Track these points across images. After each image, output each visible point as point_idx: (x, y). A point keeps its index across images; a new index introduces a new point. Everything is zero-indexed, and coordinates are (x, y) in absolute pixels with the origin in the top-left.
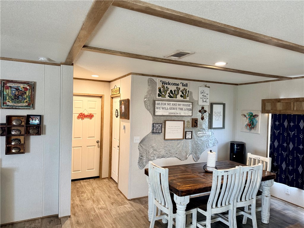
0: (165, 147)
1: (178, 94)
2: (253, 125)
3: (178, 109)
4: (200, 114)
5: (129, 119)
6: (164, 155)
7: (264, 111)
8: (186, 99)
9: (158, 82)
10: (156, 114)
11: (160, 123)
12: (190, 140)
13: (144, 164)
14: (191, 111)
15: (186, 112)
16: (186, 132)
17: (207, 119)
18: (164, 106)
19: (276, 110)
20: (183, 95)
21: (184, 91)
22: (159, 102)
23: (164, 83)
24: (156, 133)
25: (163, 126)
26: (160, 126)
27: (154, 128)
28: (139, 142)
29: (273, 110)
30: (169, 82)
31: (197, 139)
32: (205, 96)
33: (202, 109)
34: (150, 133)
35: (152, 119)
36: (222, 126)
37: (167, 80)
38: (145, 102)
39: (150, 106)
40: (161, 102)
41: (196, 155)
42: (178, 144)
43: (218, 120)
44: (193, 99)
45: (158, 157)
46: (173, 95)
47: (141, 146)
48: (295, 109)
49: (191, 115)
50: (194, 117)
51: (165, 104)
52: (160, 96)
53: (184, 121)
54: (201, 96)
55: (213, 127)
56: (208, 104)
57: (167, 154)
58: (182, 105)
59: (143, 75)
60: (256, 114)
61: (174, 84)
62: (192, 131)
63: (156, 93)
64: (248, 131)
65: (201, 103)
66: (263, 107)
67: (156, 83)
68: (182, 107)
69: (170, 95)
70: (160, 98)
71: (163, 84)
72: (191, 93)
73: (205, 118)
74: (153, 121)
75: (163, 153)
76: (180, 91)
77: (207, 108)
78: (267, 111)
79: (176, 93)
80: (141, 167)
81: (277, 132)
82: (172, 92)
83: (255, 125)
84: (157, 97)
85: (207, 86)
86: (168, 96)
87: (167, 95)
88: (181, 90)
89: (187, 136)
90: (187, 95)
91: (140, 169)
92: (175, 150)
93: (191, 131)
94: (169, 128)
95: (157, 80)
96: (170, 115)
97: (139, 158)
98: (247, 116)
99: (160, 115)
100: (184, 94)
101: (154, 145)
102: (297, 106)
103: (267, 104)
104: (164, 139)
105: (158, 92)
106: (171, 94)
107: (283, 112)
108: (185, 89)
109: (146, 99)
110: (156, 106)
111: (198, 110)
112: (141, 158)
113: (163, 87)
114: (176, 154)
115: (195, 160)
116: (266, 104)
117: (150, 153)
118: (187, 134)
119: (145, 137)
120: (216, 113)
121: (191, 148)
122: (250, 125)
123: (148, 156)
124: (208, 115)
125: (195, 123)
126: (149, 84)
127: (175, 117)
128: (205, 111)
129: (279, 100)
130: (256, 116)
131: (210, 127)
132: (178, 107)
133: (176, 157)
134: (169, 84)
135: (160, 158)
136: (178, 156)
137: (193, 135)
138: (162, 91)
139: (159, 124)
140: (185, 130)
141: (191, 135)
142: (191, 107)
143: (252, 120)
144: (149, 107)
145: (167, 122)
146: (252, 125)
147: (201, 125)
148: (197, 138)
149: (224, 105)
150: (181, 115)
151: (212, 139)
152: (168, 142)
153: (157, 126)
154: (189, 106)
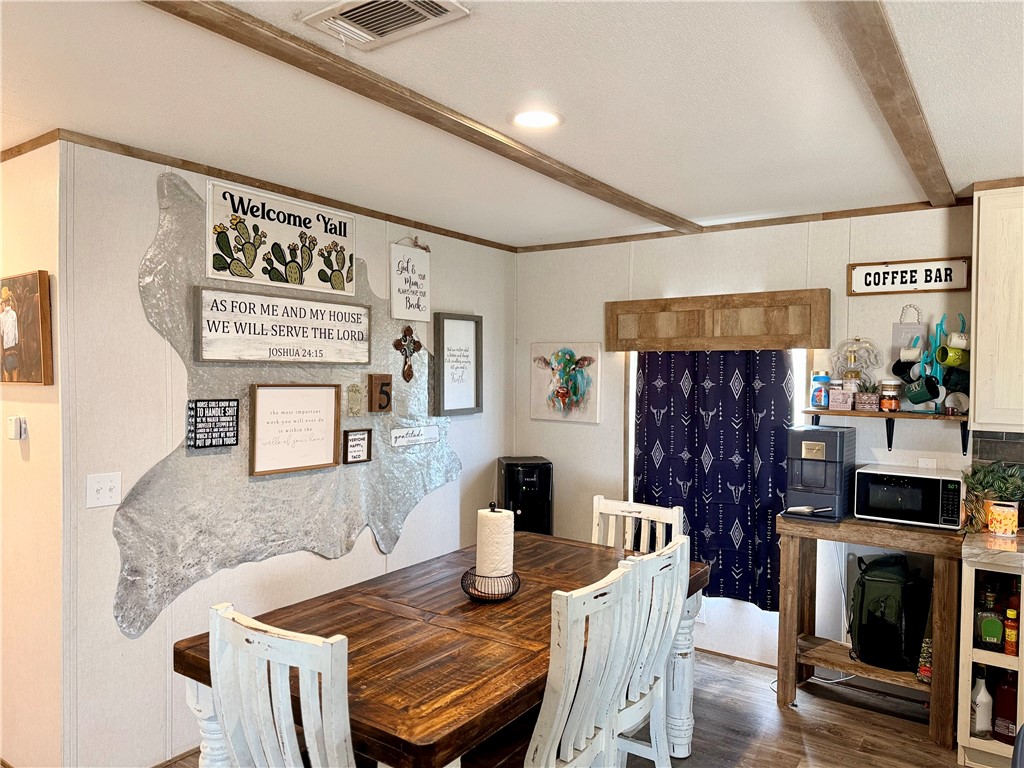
0: (254, 510)
1: (310, 263)
2: (575, 394)
3: (310, 333)
4: (399, 356)
5: (50, 380)
6: (253, 548)
7: (613, 342)
8: (343, 289)
9: (209, 199)
10: (207, 355)
11: (229, 400)
12: (362, 468)
13: (151, 606)
14: (365, 345)
15: (345, 348)
16: (346, 433)
17: (425, 378)
18: (246, 318)
19: (655, 339)
20: (329, 272)
21: (334, 254)
22: (220, 296)
23: (238, 206)
24: (211, 445)
25: (244, 413)
26: (230, 412)
27: (199, 426)
28: (118, 501)
29: (645, 340)
30: (263, 205)
31: (392, 461)
32: (416, 284)
33: (405, 336)
34: (176, 450)
35: (186, 381)
36: (472, 404)
37: (256, 196)
38: (145, 292)
39: (172, 313)
40: (229, 297)
41: (386, 527)
42: (314, 489)
43: (461, 379)
44: (370, 293)
45: (222, 564)
46: (283, 266)
47: (132, 521)
48: (718, 333)
49: (366, 360)
50: (376, 369)
51: (251, 308)
52: (223, 268)
53: (337, 387)
54: (398, 281)
55: (446, 408)
56: (426, 316)
57: (264, 540)
58: (327, 316)
59: (128, 151)
60: (586, 355)
61: (289, 219)
62: (369, 427)
63: (204, 253)
64: (559, 416)
65: (401, 312)
66: (611, 330)
67: (198, 204)
68: (325, 323)
69: (273, 268)
70: (225, 275)
71: (236, 211)
72: (363, 266)
73: (416, 374)
74: (190, 391)
75: (248, 540)
76: (315, 253)
77: (423, 334)
78: (624, 342)
79: (299, 260)
80: (131, 625)
81: (659, 414)
82: (282, 251)
83: (583, 395)
84: (211, 272)
85: (419, 243)
86: (265, 271)
87: (260, 264)
88: (321, 250)
89: (350, 449)
90: (344, 272)
91: (129, 635)
92: (298, 520)
93: (364, 427)
94: (273, 418)
95: (210, 189)
96: (273, 358)
97: (123, 581)
98: (555, 364)
99: (224, 361)
100: (335, 267)
101: (198, 507)
102: (724, 324)
103: (625, 317)
104: (252, 471)
105: (212, 249)
106: (276, 264)
107: (676, 346)
108: (337, 245)
109: (148, 279)
110: (207, 314)
111: (392, 342)
112: (133, 582)
113: (238, 224)
114: (307, 533)
115: (382, 547)
116: (621, 317)
117: (180, 549)
118: (350, 443)
119: (152, 470)
120: (454, 353)
121: (367, 501)
122: (564, 396)
123: (168, 567)
124: (426, 361)
125: (380, 395)
126: (166, 203)
127: (298, 371)
128: (417, 346)
129: (665, 305)
130: (586, 363)
131: (436, 408)
132: (309, 322)
133: (304, 549)
134: (266, 214)
135: (232, 566)
136: (314, 544)
137: (376, 445)
138: (233, 243)
139: (223, 404)
140: (344, 428)
141: (365, 443)
142: (363, 327)
143: (570, 375)
144: (167, 319)
145: (261, 392)
146: (571, 395)
147: (403, 403)
148: (391, 455)
149: (478, 322)
150: (323, 359)
151: (442, 456)
152: (270, 484)
153: (215, 412)
154: (357, 321)
